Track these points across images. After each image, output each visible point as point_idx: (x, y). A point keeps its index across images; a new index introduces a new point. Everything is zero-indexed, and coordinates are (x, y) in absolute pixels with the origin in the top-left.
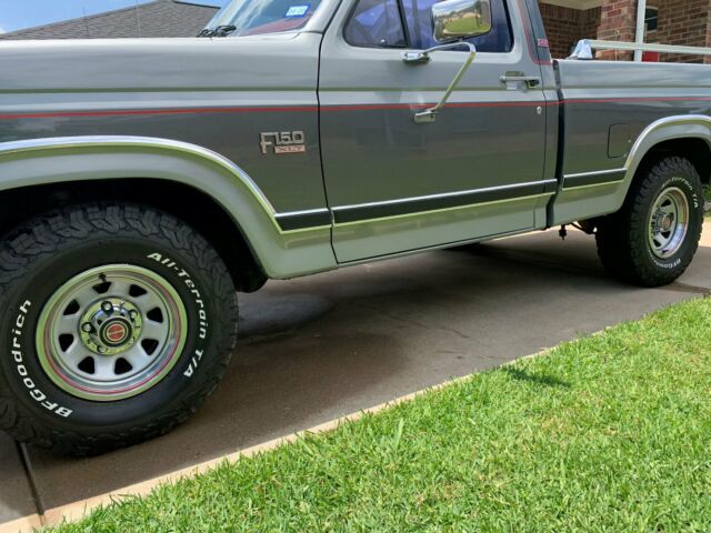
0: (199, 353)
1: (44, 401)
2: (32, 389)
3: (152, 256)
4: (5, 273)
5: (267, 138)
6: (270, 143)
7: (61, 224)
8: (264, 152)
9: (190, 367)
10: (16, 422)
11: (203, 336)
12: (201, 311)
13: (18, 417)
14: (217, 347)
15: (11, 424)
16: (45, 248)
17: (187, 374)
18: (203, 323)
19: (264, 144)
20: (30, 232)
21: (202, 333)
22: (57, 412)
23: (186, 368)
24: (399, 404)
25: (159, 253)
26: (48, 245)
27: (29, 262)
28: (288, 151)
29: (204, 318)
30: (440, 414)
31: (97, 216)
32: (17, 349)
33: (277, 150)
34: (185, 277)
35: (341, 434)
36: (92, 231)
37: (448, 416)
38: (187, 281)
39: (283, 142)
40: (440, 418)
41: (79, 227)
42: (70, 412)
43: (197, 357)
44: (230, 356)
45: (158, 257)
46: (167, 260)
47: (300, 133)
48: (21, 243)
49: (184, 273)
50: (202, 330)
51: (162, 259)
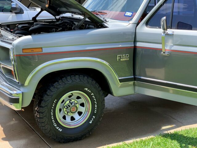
0: (94, 117)
1: (56, 126)
2: (54, 123)
3: (85, 89)
4: (52, 92)
5: (119, 57)
6: (119, 58)
7: (65, 80)
8: (118, 60)
9: (91, 121)
10: (49, 131)
11: (95, 112)
12: (96, 105)
13: (50, 130)
14: (99, 116)
15: (48, 132)
16: (61, 86)
17: (90, 123)
18: (96, 108)
19: (118, 58)
20: (58, 82)
21: (95, 111)
22: (59, 130)
23: (90, 121)
24: (151, 138)
26: (62, 85)
27: (58, 90)
28: (124, 60)
29: (96, 107)
30: (163, 141)
31: (74, 78)
32: (52, 112)
33: (121, 60)
34: (93, 95)
35: (134, 144)
36: (72, 82)
37: (165, 142)
38: (93, 96)
39: (123, 57)
40: (163, 143)
41: (69, 81)
42: (61, 130)
43: (93, 118)
44: (101, 118)
45: (87, 89)
46: (89, 90)
47: (128, 55)
48: (56, 84)
49: (92, 94)
50: (95, 110)
51: (88, 90)
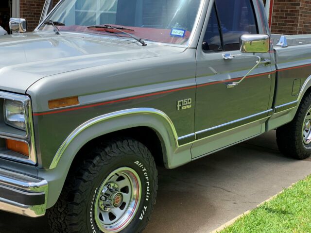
0: (145, 208)
2: (93, 230)
3: (135, 163)
5: (180, 103)
8: (178, 109)
9: (142, 215)
11: (147, 199)
12: (148, 187)
16: (105, 163)
17: (141, 218)
18: (148, 193)
19: (179, 106)
20: (99, 155)
23: (140, 216)
25: (138, 161)
26: (106, 161)
28: (186, 108)
29: (148, 190)
32: (91, 211)
36: (120, 153)
38: (145, 173)
39: (185, 104)
41: (114, 151)
43: (144, 210)
45: (137, 163)
46: (141, 164)
47: (190, 99)
49: (145, 169)
50: (147, 196)
51: (139, 163)
